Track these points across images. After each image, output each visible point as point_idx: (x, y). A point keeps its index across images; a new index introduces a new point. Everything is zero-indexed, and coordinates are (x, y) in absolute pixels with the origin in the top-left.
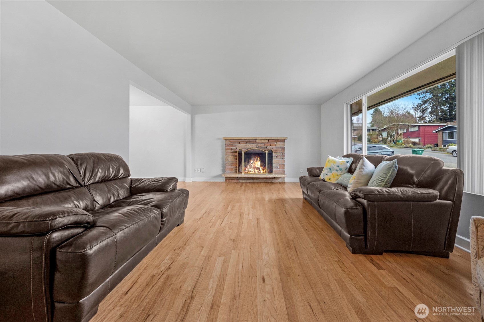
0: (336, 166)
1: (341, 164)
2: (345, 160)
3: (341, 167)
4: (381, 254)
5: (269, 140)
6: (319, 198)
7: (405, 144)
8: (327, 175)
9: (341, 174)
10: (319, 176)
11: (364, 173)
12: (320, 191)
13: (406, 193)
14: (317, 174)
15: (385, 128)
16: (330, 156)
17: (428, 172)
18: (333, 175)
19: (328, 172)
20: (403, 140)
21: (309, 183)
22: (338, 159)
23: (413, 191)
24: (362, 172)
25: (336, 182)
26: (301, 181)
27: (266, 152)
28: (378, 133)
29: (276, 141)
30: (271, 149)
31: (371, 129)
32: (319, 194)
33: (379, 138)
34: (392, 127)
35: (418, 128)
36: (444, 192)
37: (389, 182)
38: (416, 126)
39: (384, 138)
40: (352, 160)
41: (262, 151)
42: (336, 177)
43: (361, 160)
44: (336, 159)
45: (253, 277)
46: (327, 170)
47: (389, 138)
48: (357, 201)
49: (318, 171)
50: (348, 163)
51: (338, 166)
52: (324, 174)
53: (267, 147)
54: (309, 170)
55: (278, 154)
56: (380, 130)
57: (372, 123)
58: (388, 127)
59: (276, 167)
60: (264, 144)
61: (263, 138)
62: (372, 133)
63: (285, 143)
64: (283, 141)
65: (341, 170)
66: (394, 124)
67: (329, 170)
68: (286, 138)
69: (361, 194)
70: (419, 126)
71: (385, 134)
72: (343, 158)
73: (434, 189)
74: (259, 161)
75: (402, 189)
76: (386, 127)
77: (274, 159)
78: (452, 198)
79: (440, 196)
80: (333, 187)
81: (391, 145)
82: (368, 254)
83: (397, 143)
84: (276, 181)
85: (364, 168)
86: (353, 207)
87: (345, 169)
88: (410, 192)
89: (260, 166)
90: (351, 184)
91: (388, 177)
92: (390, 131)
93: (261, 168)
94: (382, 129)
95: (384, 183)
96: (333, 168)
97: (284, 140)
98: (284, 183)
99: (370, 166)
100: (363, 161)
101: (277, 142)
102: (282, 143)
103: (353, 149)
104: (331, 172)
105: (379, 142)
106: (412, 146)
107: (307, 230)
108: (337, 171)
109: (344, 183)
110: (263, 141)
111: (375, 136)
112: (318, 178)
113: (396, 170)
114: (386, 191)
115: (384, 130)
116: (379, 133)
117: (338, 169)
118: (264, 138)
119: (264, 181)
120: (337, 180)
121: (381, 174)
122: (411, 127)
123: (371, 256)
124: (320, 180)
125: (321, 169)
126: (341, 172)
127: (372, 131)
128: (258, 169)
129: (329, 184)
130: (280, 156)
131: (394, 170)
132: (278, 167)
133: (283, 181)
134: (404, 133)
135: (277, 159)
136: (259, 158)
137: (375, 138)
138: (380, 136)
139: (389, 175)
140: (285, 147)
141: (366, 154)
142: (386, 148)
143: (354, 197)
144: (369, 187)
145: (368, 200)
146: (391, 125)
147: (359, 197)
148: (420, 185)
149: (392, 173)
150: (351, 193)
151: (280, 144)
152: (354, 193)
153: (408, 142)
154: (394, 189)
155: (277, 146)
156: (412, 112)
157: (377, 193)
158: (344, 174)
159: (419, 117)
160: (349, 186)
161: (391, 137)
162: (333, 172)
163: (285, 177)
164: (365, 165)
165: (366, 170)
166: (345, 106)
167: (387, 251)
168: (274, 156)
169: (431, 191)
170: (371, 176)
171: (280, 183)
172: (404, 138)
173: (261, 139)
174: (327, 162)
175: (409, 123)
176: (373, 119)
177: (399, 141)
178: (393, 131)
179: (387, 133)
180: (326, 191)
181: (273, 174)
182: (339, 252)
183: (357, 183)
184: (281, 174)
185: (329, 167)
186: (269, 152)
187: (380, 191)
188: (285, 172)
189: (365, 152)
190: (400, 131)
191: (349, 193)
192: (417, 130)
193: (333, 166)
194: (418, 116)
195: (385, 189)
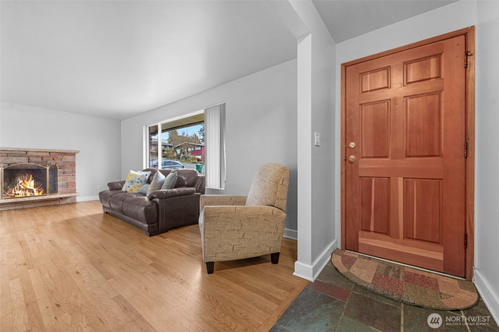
0: (137, 179)
1: (141, 177)
2: (145, 173)
3: (141, 179)
4: (167, 231)
5: (51, 153)
6: (122, 206)
7: (193, 160)
8: (129, 187)
9: (141, 185)
10: (121, 189)
11: (158, 182)
12: (123, 200)
13: (180, 191)
14: (118, 187)
15: (178, 145)
16: (131, 171)
17: (192, 178)
18: (134, 186)
19: (130, 185)
20: (191, 156)
21: (111, 197)
22: (139, 173)
23: (183, 190)
24: (157, 181)
25: (137, 192)
26: (102, 196)
27: (47, 168)
28: (173, 150)
29: (62, 154)
30: (55, 164)
31: (168, 146)
32: (123, 203)
33: (174, 154)
34: (183, 146)
35: (201, 148)
36: (198, 189)
37: (173, 186)
38: (200, 146)
39: (178, 154)
40: (150, 173)
41: (38, 166)
42: (137, 188)
43: (156, 173)
44: (137, 173)
45: (66, 276)
46: (129, 182)
47: (182, 155)
48: (153, 201)
49: (120, 184)
50: (147, 176)
51: (139, 179)
52: (126, 187)
53: (48, 162)
54: (110, 185)
55: (66, 170)
56: (175, 147)
57: (169, 140)
58: (181, 146)
59: (62, 186)
60: (42, 158)
61: (40, 150)
62: (169, 149)
63: (75, 157)
64: (73, 154)
65: (141, 181)
66: (185, 143)
67: (130, 183)
68: (78, 152)
69: (155, 195)
70: (201, 146)
71: (178, 151)
72: (143, 172)
73: (194, 187)
74: (32, 180)
75: (178, 189)
76: (180, 145)
77: (59, 176)
78: (201, 191)
79: (196, 190)
80: (135, 196)
81: (183, 160)
82: (159, 234)
83: (187, 159)
84: (62, 202)
85: (158, 178)
86: (150, 205)
87: (144, 181)
88: (182, 190)
89: (33, 186)
90: (149, 191)
91: (172, 183)
92: (183, 149)
93: (35, 190)
94: (176, 146)
95: (170, 187)
96: (135, 180)
97: (75, 153)
98: (76, 203)
99: (162, 177)
100: (158, 173)
101: (64, 156)
102: (72, 158)
103: (151, 164)
104: (132, 185)
105: (174, 158)
106: (197, 162)
107: (112, 234)
108: (138, 183)
109: (143, 192)
110: (39, 154)
111: (171, 152)
112: (120, 190)
113: (177, 178)
114: (170, 191)
115: (178, 147)
116: (175, 150)
117: (138, 181)
118: (42, 150)
119: (42, 205)
120: (138, 190)
121: (168, 182)
122: (196, 147)
123: (162, 234)
124: (123, 192)
125: (122, 183)
126: (141, 183)
127: (169, 147)
128: (31, 190)
129: (132, 194)
130: (68, 173)
131: (175, 178)
132: (65, 186)
133: (73, 201)
134: (192, 151)
135: (64, 176)
136: (31, 176)
137: (172, 154)
138: (176, 153)
139: (172, 181)
140: (75, 162)
141: (161, 168)
142: (178, 163)
143: (151, 198)
144: (161, 190)
145: (160, 199)
146: (183, 144)
147: (154, 198)
148: (188, 186)
149: (174, 180)
150: (148, 197)
151: (69, 158)
152: (150, 196)
153: (195, 159)
154: (175, 190)
155: (63, 160)
156: (198, 135)
157: (165, 193)
158: (143, 185)
159: (202, 140)
160: (147, 192)
161: (183, 154)
162: (134, 184)
163: (76, 196)
164: (159, 176)
165: (159, 179)
166: (144, 127)
167: (171, 229)
168: (59, 172)
169: (192, 188)
170: (162, 183)
171: (68, 204)
172: (192, 155)
173: (36, 152)
174: (129, 176)
175: (195, 143)
176: (170, 137)
177: (188, 158)
178: (185, 149)
179: (180, 150)
180: (128, 199)
181: (58, 194)
182: (140, 239)
183: (153, 190)
184: (71, 192)
185: (131, 180)
186: (51, 168)
187: (166, 191)
188: (76, 190)
189: (160, 167)
190: (189, 150)
191: (147, 197)
192: (200, 149)
193: (135, 179)
194: (202, 138)
195: (169, 190)
